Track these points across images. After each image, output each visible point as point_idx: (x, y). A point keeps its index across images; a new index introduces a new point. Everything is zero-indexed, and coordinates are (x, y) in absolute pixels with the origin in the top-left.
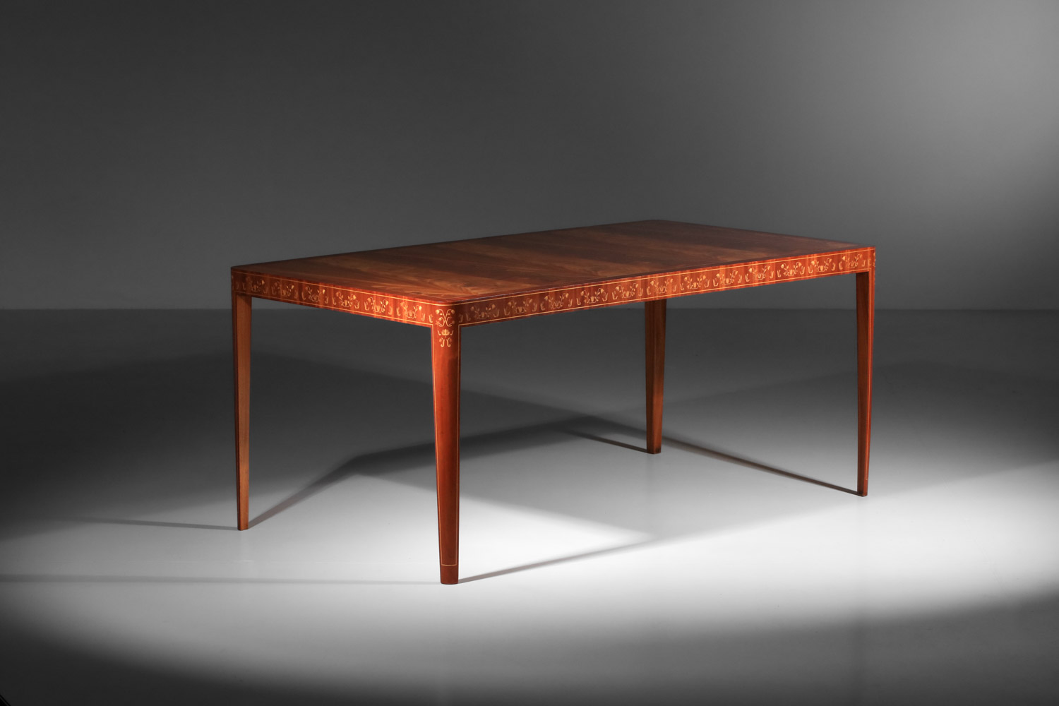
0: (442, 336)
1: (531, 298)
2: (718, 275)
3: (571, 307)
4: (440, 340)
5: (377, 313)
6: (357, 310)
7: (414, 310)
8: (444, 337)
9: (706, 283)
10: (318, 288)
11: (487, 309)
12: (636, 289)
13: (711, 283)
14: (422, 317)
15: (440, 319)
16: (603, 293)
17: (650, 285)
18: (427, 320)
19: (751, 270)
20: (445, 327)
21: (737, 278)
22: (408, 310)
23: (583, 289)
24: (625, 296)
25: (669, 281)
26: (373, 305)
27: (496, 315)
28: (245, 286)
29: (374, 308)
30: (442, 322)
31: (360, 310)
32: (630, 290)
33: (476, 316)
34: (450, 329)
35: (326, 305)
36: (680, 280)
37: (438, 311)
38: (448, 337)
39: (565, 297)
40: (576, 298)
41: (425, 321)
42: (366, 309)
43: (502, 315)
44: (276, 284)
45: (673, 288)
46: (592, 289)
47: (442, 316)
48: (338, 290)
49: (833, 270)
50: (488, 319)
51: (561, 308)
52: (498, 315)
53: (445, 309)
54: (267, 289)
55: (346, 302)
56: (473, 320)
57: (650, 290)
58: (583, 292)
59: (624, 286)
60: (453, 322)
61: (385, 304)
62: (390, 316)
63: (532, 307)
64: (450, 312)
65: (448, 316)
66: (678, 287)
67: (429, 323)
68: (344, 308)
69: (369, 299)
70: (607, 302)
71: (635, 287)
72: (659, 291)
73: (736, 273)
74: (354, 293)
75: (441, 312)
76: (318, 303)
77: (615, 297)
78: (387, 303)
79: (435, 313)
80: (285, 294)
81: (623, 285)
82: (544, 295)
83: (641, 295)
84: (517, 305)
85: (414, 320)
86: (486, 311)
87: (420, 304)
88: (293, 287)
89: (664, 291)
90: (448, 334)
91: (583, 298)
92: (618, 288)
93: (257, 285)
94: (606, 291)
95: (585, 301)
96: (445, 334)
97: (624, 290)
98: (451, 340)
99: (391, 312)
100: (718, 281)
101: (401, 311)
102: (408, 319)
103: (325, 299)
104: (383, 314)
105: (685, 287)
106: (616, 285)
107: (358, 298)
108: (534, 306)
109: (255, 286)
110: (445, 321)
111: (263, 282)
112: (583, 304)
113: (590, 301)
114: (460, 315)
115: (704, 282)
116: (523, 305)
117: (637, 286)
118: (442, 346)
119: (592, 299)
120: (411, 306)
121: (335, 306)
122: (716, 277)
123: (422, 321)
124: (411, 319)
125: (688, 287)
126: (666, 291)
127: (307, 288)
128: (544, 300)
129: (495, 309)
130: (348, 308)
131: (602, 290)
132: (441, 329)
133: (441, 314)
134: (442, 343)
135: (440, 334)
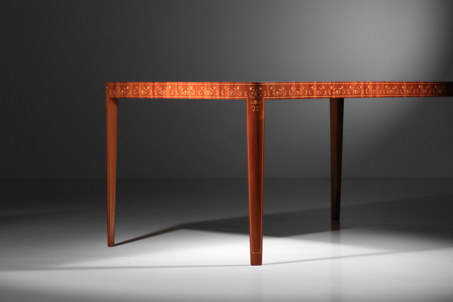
0: (254, 104)
1: (304, 86)
2: (403, 87)
3: (326, 95)
4: (252, 107)
5: (207, 96)
6: (194, 96)
7: (234, 90)
8: (254, 105)
9: (397, 91)
10: (166, 86)
11: (279, 89)
12: (360, 89)
13: (399, 91)
14: (240, 94)
15: (252, 93)
16: (343, 89)
17: (368, 88)
18: (243, 95)
19: (419, 86)
20: (256, 98)
21: (412, 91)
22: (230, 90)
23: (332, 85)
24: (354, 93)
25: (378, 87)
26: (204, 91)
28: (116, 92)
29: (205, 93)
30: (253, 95)
31: (195, 95)
32: (357, 89)
33: (273, 93)
34: (259, 100)
35: (171, 95)
36: (383, 87)
37: (251, 88)
39: (322, 89)
40: (328, 90)
41: (242, 96)
42: (199, 94)
43: (288, 95)
44: (137, 88)
45: (380, 92)
46: (337, 85)
47: (254, 91)
48: (180, 85)
50: (280, 96)
51: (320, 95)
52: (286, 95)
53: (256, 87)
54: (130, 92)
55: (185, 92)
56: (272, 96)
57: (367, 91)
58: (332, 87)
59: (354, 86)
60: (260, 95)
61: (213, 89)
62: (217, 96)
63: (304, 92)
66: (382, 91)
67: (245, 97)
68: (184, 96)
69: (202, 88)
70: (345, 95)
71: (359, 88)
72: (372, 92)
73: (412, 87)
74: (191, 85)
75: (253, 89)
76: (166, 95)
77: (349, 93)
78: (214, 88)
79: (249, 89)
80: (143, 93)
82: (311, 85)
83: (363, 93)
84: (296, 90)
85: (234, 96)
86: (279, 91)
87: (238, 86)
88: (148, 88)
89: (375, 93)
91: (332, 91)
92: (350, 87)
93: (124, 90)
94: (344, 88)
95: (333, 93)
96: (256, 103)
97: (354, 89)
98: (258, 107)
99: (217, 94)
100: (403, 91)
101: (224, 92)
102: (229, 96)
103: (171, 92)
104: (212, 96)
105: (386, 91)
106: (350, 85)
107: (194, 88)
108: (305, 92)
109: (122, 91)
110: (256, 95)
111: (128, 88)
113: (336, 93)
116: (299, 90)
117: (361, 87)
118: (254, 111)
120: (232, 88)
121: (177, 96)
122: (402, 88)
123: (240, 96)
124: (231, 96)
125: (387, 92)
126: (376, 93)
127: (158, 87)
128: (311, 89)
129: (284, 90)
130: (186, 96)
131: (342, 87)
132: (253, 100)
133: (253, 90)
134: (253, 109)
135: (252, 103)
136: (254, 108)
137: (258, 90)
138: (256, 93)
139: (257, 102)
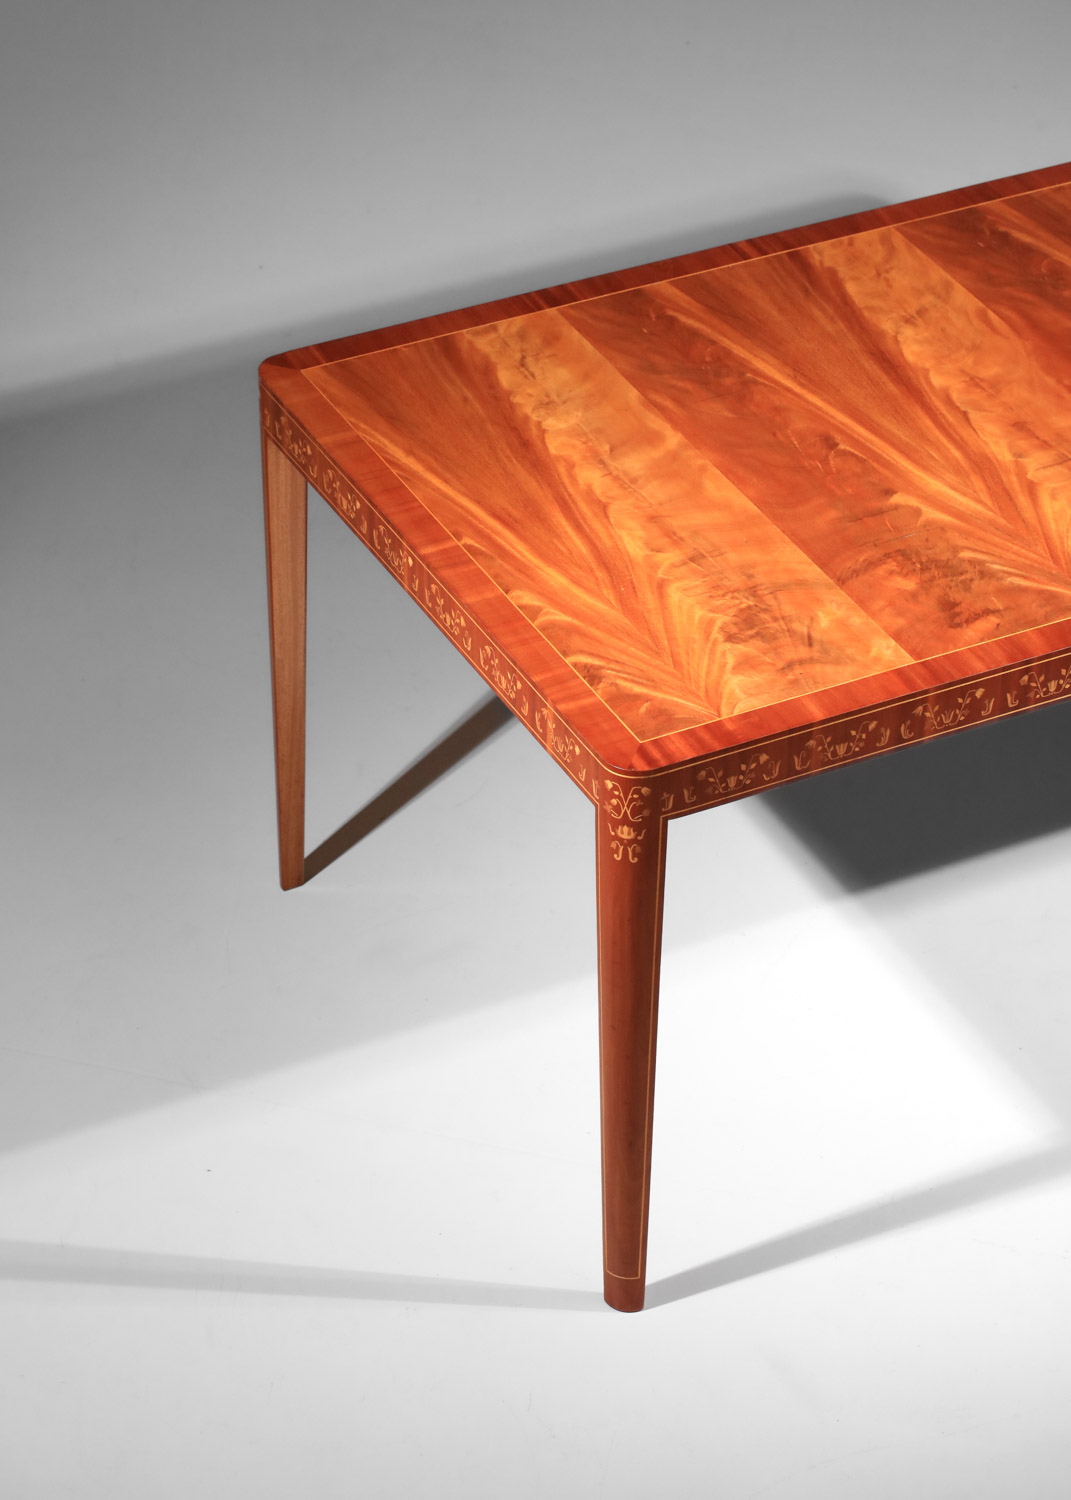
0: (616, 837)
4: (614, 845)
8: (621, 840)
15: (614, 801)
20: (625, 821)
27: (769, 774)
30: (617, 809)
34: (636, 827)
37: (609, 784)
38: (630, 842)
39: (974, 698)
47: (619, 797)
53: (626, 785)
60: (646, 813)
64: (637, 792)
65: (632, 800)
75: (615, 788)
79: (604, 786)
87: (577, 742)
90: (632, 835)
96: (625, 836)
98: (638, 849)
102: (556, 752)
110: (626, 809)
114: (665, 795)
118: (618, 857)
120: (561, 730)
132: (616, 824)
133: (616, 793)
134: (617, 852)
135: (613, 834)
136: (618, 847)
137: (635, 796)
138: (628, 807)
139: (629, 834)
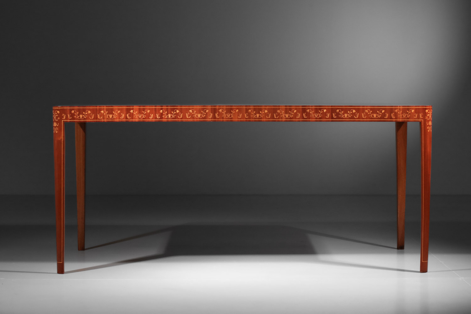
1: (119, 110)
3: (152, 119)
8: (54, 127)
11: (84, 113)
12: (207, 113)
16: (178, 113)
17: (219, 112)
20: (55, 121)
23: (162, 109)
24: (197, 116)
25: (235, 111)
32: (202, 113)
33: (75, 116)
34: (57, 123)
38: (56, 127)
39: (147, 113)
40: (156, 113)
43: (96, 118)
45: (238, 115)
46: (169, 109)
49: (386, 117)
50: (85, 119)
51: (144, 119)
57: (218, 115)
58: (162, 111)
60: (59, 118)
63: (120, 115)
70: (182, 119)
71: (205, 111)
72: (227, 116)
77: (189, 116)
81: (196, 109)
82: (130, 109)
83: (211, 117)
86: (84, 115)
90: (56, 125)
91: (162, 114)
92: (191, 111)
94: (181, 112)
95: (164, 116)
97: (196, 113)
106: (190, 109)
108: (122, 115)
112: (162, 118)
113: (168, 117)
115: (266, 114)
117: (207, 111)
119: (170, 116)
128: (130, 113)
129: (90, 113)
131: (178, 111)
137: (56, 113)
